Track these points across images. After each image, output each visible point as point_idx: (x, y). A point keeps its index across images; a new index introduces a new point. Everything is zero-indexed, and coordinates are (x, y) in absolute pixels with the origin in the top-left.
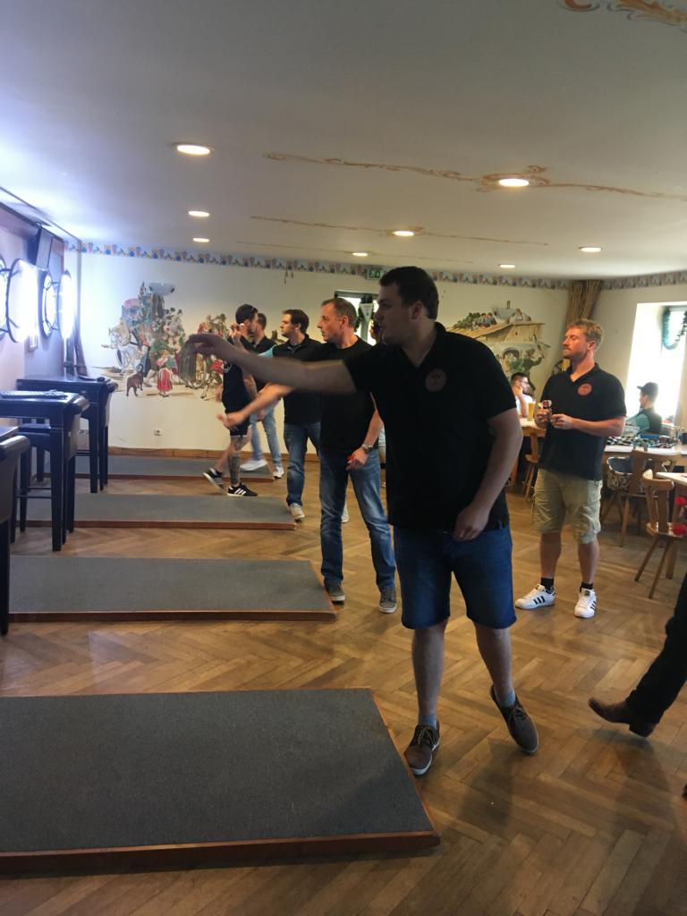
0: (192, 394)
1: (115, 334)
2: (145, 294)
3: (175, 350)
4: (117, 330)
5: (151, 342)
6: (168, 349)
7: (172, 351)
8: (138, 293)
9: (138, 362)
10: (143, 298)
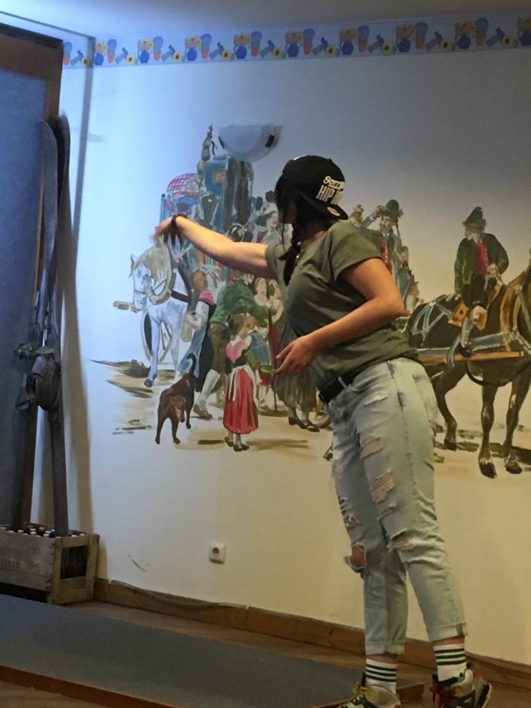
0: (303, 445)
1: (144, 270)
2: (211, 160)
3: (271, 313)
4: (147, 261)
5: (216, 291)
6: (254, 310)
7: (263, 316)
8: (199, 158)
9: (184, 348)
10: (206, 172)
